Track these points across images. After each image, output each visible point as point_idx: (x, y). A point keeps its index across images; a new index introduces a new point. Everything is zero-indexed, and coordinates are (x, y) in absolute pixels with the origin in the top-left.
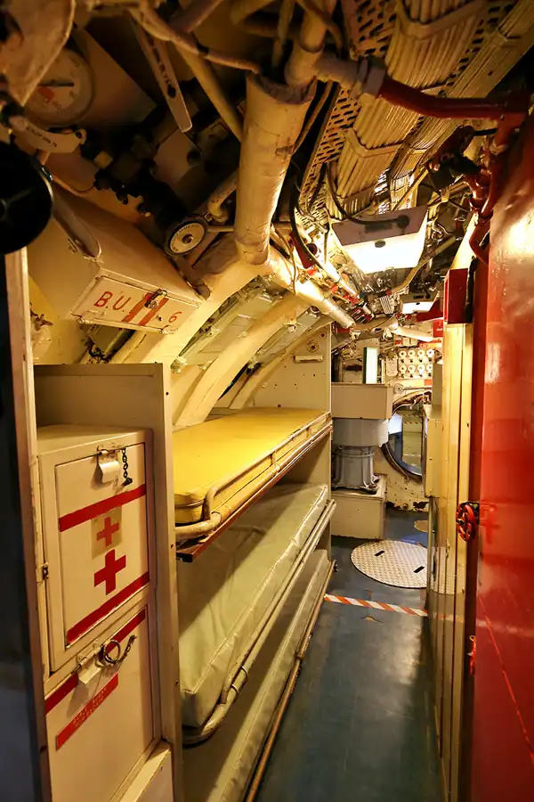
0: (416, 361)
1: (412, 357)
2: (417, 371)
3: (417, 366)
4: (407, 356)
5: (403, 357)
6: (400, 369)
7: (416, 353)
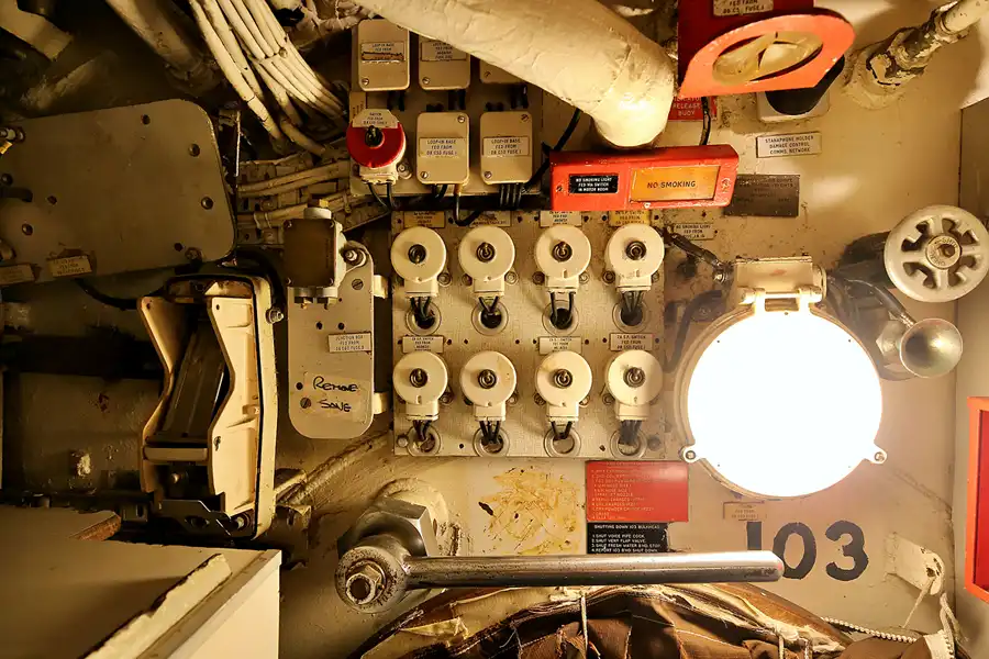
0: (524, 320)
1: (493, 280)
2: (527, 397)
3: (527, 362)
4: (453, 274)
5: (425, 281)
6: (403, 388)
7: (525, 252)
